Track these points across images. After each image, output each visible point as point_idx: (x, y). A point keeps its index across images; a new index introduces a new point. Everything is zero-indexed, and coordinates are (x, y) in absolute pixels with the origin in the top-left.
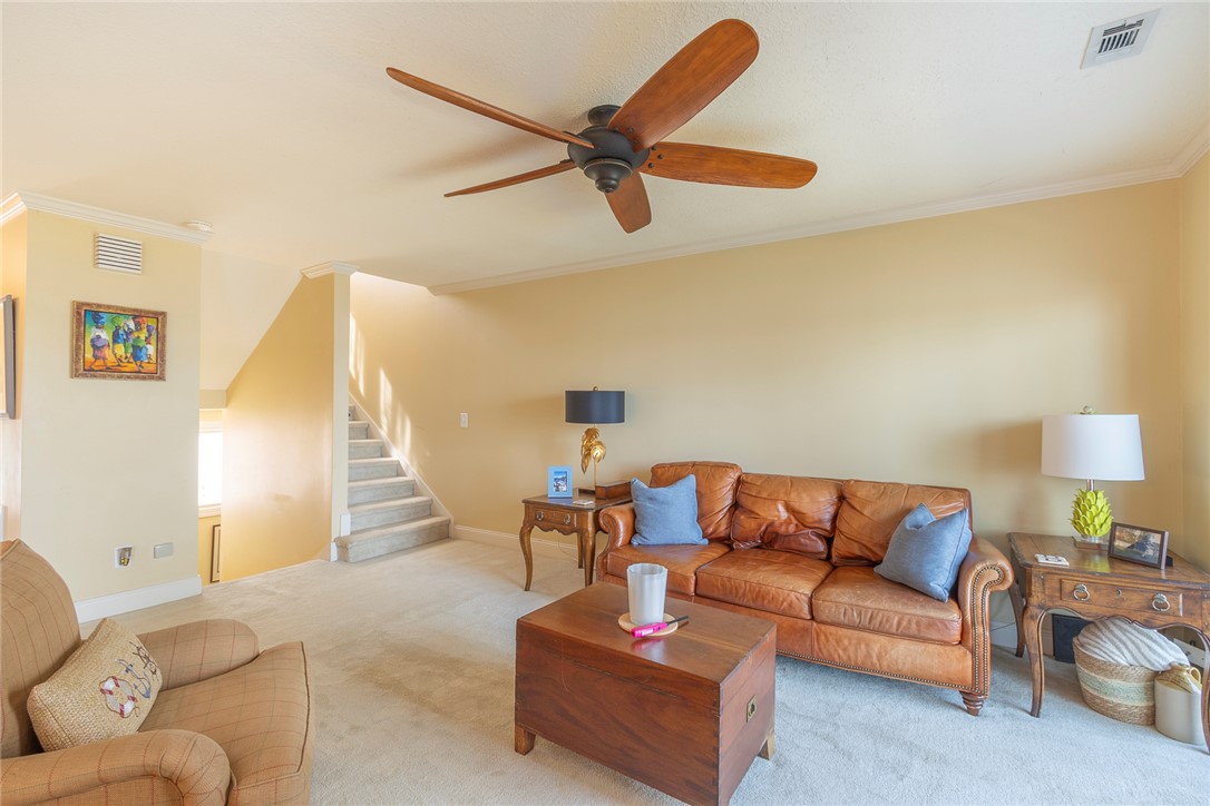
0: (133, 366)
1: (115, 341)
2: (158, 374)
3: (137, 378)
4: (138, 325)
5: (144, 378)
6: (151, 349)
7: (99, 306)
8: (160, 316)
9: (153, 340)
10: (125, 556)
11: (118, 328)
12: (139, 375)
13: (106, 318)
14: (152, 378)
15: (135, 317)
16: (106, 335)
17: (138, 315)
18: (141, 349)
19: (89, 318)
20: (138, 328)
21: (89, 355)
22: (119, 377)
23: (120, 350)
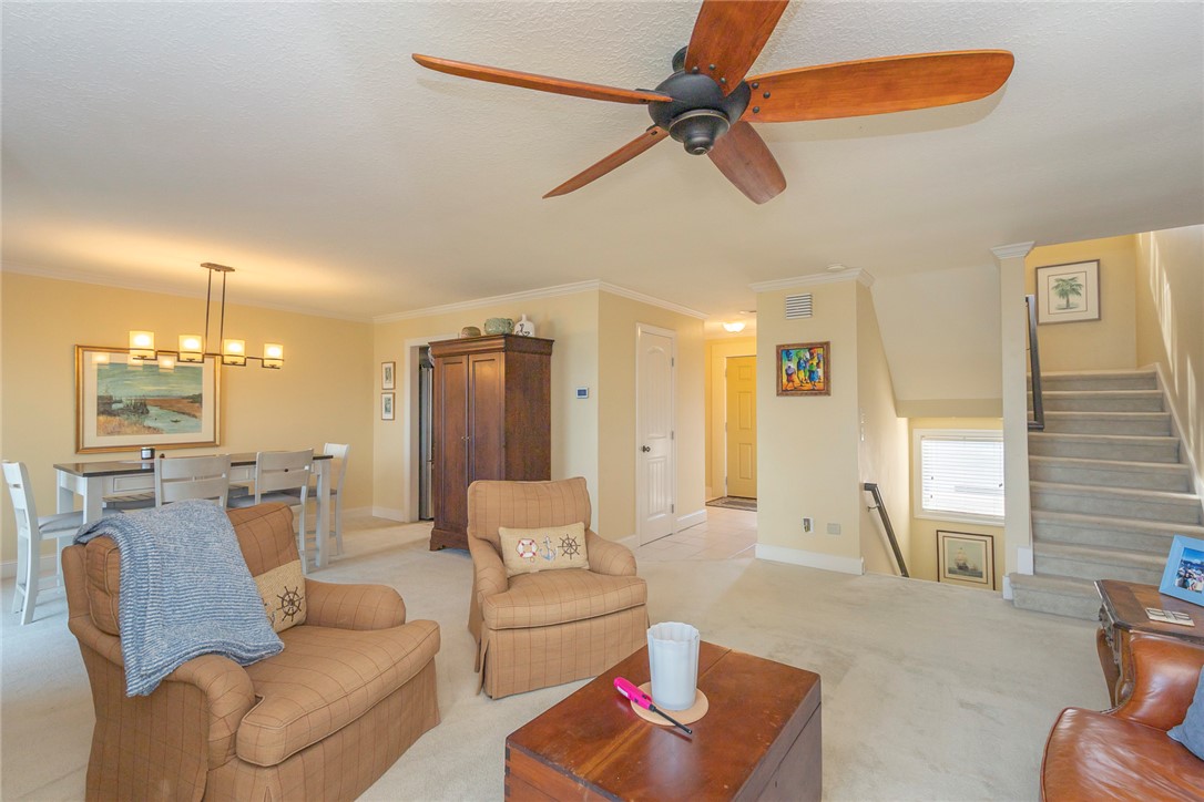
0: (809, 386)
1: (799, 370)
2: (826, 391)
3: (812, 394)
4: (811, 355)
5: (816, 394)
6: (820, 372)
7: (789, 345)
8: (826, 345)
9: (821, 365)
10: (807, 524)
11: (800, 359)
12: (814, 392)
13: (794, 352)
14: (821, 394)
15: (810, 349)
16: (793, 365)
17: (811, 348)
18: (813, 372)
19: (784, 355)
20: (812, 358)
21: (785, 380)
22: (801, 395)
23: (802, 375)
